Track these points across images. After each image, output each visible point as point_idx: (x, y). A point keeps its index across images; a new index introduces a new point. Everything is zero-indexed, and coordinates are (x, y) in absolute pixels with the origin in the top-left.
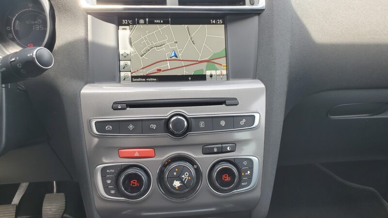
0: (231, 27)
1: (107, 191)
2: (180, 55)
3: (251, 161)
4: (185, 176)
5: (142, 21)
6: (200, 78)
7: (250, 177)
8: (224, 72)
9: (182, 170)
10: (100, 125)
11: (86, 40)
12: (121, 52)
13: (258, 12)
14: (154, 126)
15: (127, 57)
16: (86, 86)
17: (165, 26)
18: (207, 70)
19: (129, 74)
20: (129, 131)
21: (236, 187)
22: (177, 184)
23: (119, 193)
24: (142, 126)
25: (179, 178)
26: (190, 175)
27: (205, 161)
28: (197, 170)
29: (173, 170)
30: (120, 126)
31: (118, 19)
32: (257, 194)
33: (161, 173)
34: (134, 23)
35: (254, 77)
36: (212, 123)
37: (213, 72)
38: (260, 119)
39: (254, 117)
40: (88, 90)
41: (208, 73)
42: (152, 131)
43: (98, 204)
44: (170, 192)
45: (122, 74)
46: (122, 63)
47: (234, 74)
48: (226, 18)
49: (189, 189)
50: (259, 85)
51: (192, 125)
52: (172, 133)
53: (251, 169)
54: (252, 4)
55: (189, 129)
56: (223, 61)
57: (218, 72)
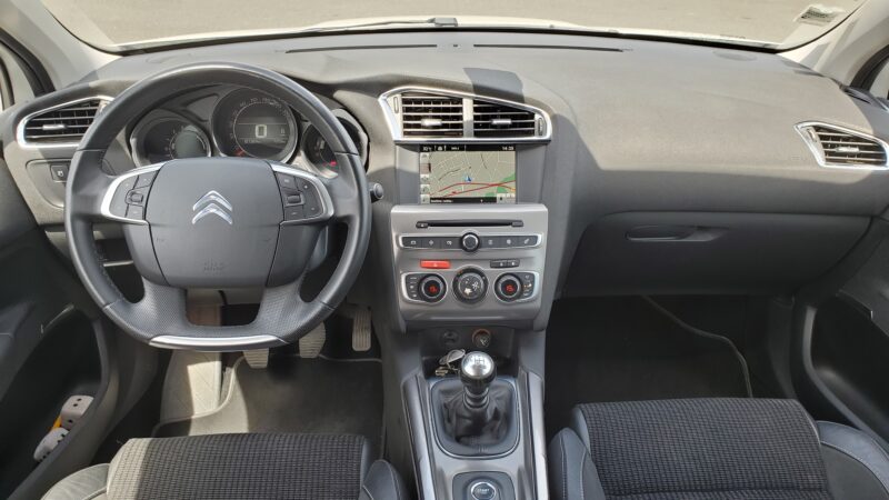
0: (520, 154)
1: (410, 294)
2: (473, 180)
3: (532, 276)
4: (475, 285)
5: (440, 148)
6: (491, 200)
7: (532, 289)
8: (514, 195)
9: (473, 280)
10: (406, 241)
11: (395, 168)
12: (422, 176)
13: (546, 142)
14: (450, 242)
15: (426, 181)
16: (396, 207)
17: (460, 153)
18: (498, 192)
19: (428, 196)
20: (429, 246)
21: (519, 297)
22: (468, 291)
23: (421, 296)
24: (440, 242)
25: (470, 286)
26: (480, 284)
27: (493, 274)
28: (486, 282)
29: (465, 280)
30: (422, 241)
31: (420, 148)
32: (538, 304)
33: (455, 282)
34: (433, 150)
35: (540, 202)
36: (500, 241)
37: (503, 195)
38: (541, 238)
39: (536, 237)
40: (396, 210)
41: (498, 196)
42: (448, 246)
43: (402, 305)
44: (461, 297)
45: (422, 196)
46: (422, 186)
47: (523, 198)
48: (517, 147)
49: (479, 296)
50: (543, 209)
51: (482, 242)
52: (466, 249)
53: (533, 282)
54: (541, 134)
55: (479, 246)
56: (513, 185)
57: (508, 195)
